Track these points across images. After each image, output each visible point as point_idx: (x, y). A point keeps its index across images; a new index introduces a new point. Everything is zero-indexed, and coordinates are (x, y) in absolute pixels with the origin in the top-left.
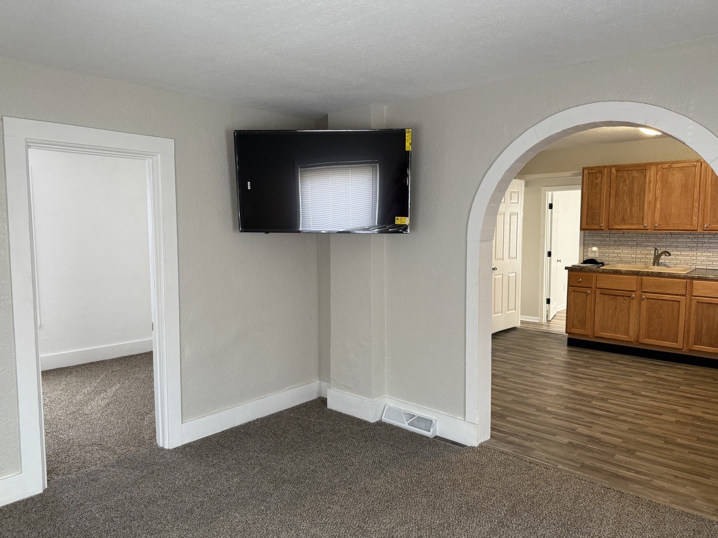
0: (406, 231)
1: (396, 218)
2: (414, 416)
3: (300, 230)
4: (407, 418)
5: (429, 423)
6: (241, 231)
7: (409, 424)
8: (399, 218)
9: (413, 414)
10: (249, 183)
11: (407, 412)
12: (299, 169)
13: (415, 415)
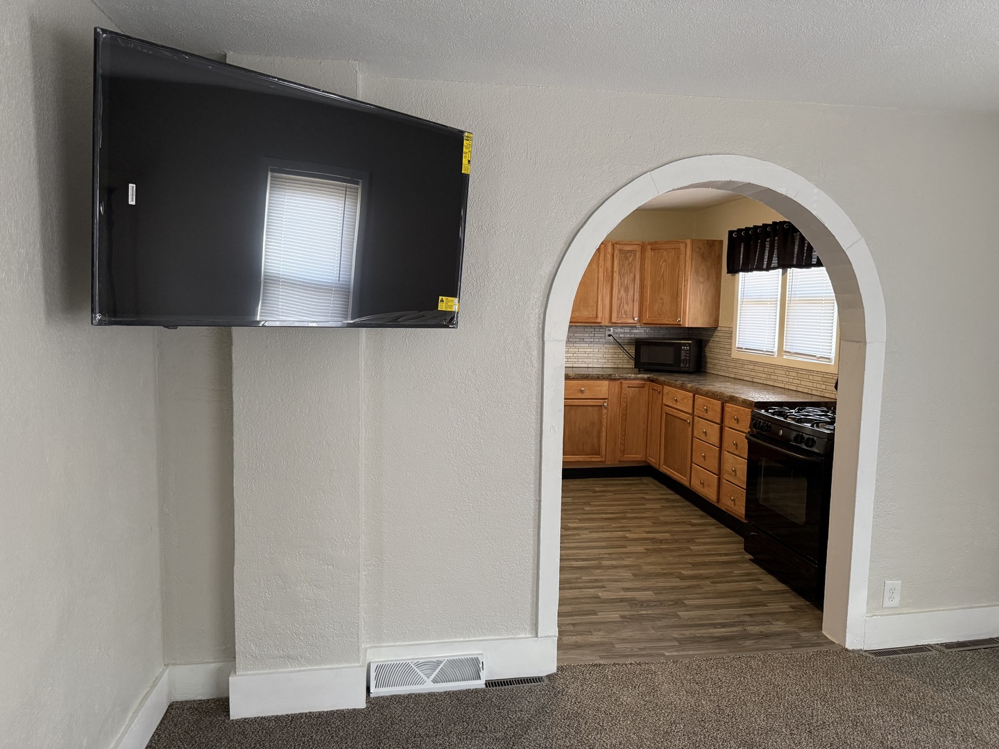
0: (453, 324)
1: (440, 298)
2: (439, 663)
3: (258, 319)
4: (426, 672)
5: (475, 666)
6: (100, 323)
7: (435, 681)
8: (444, 298)
9: (435, 660)
10: (132, 187)
11: (421, 661)
12: (269, 173)
13: (441, 659)
